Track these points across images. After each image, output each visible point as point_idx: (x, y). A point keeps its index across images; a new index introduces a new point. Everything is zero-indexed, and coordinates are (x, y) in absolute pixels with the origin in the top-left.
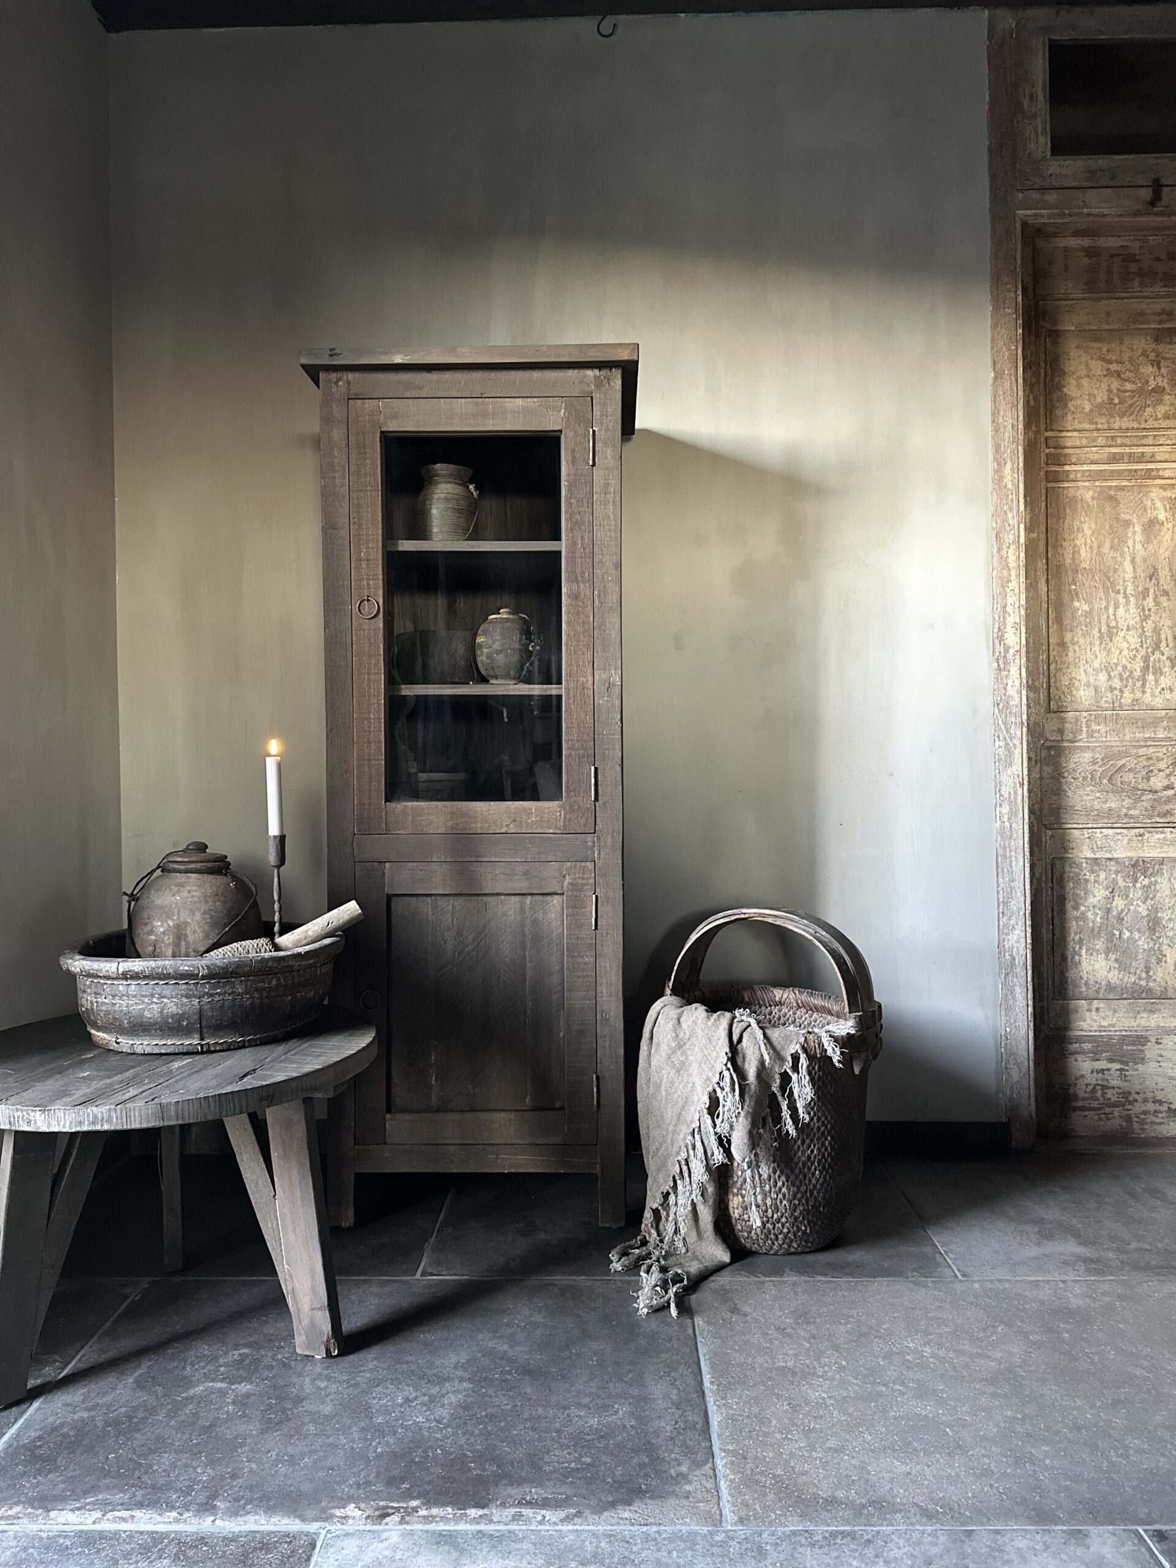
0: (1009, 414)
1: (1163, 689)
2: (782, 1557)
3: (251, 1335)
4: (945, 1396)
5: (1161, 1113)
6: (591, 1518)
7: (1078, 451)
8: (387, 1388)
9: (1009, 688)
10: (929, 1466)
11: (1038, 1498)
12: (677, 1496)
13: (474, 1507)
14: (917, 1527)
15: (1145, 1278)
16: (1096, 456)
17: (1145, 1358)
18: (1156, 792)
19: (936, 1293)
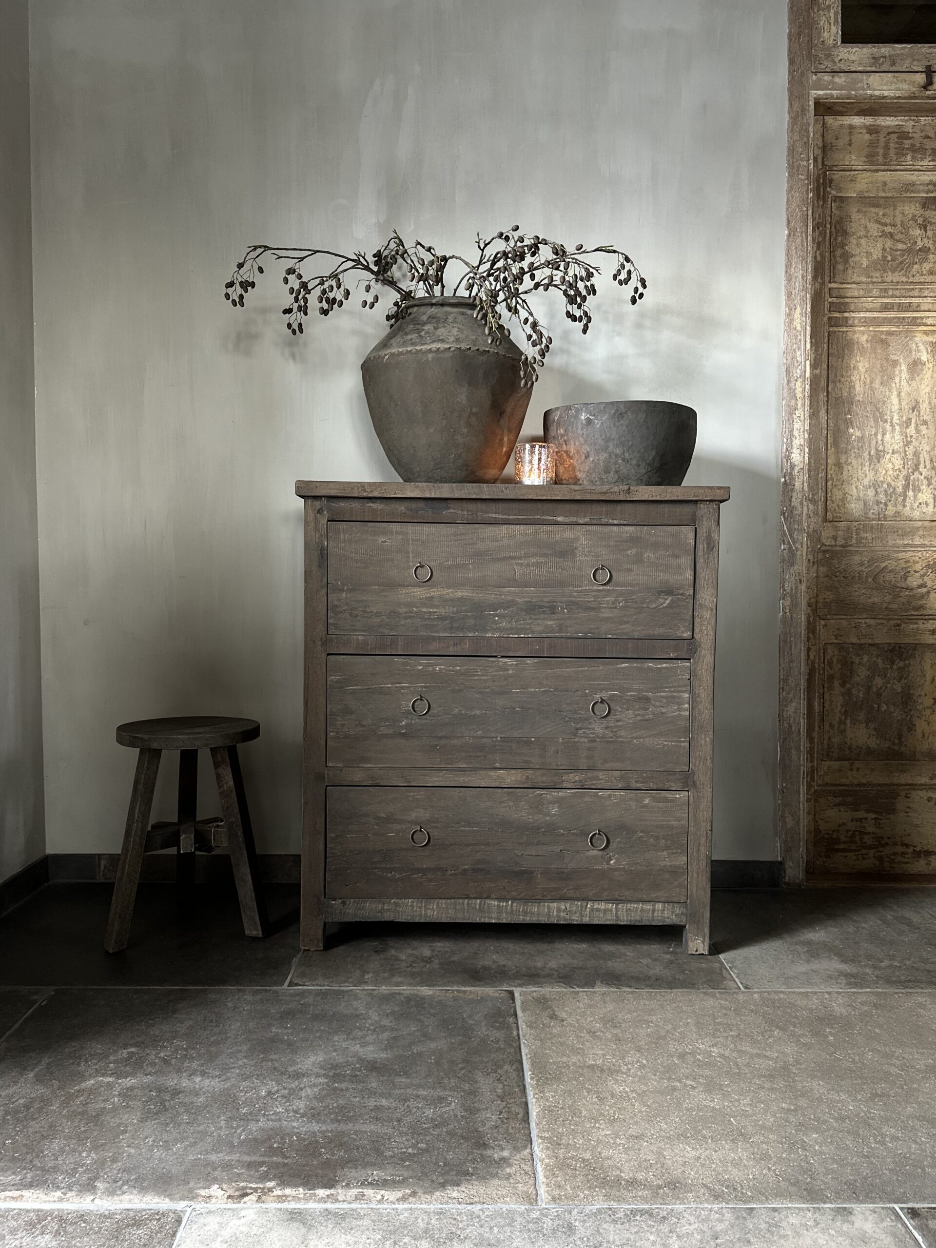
0: (799, 266)
1: (920, 504)
2: (589, 1233)
3: (138, 1036)
4: (729, 1090)
5: (908, 854)
6: (424, 1197)
7: (856, 300)
8: (253, 1083)
9: (793, 499)
10: (716, 1151)
11: (809, 1180)
12: (499, 1178)
13: (322, 1188)
14: (706, 1205)
15: (896, 991)
16: (871, 306)
17: (897, 1058)
18: (912, 589)
19: (722, 1002)
